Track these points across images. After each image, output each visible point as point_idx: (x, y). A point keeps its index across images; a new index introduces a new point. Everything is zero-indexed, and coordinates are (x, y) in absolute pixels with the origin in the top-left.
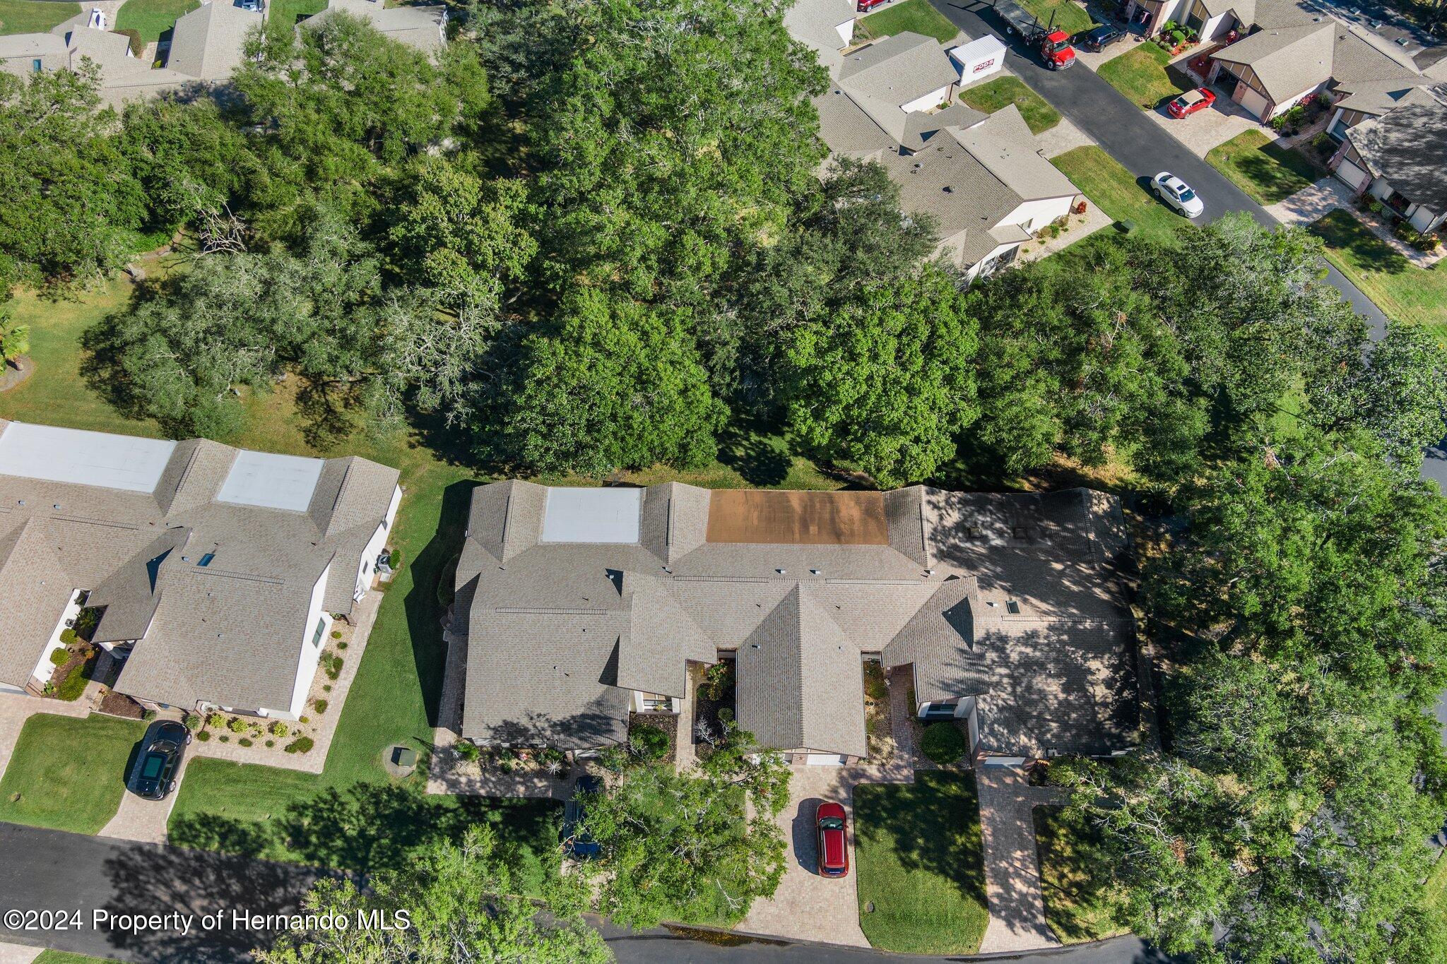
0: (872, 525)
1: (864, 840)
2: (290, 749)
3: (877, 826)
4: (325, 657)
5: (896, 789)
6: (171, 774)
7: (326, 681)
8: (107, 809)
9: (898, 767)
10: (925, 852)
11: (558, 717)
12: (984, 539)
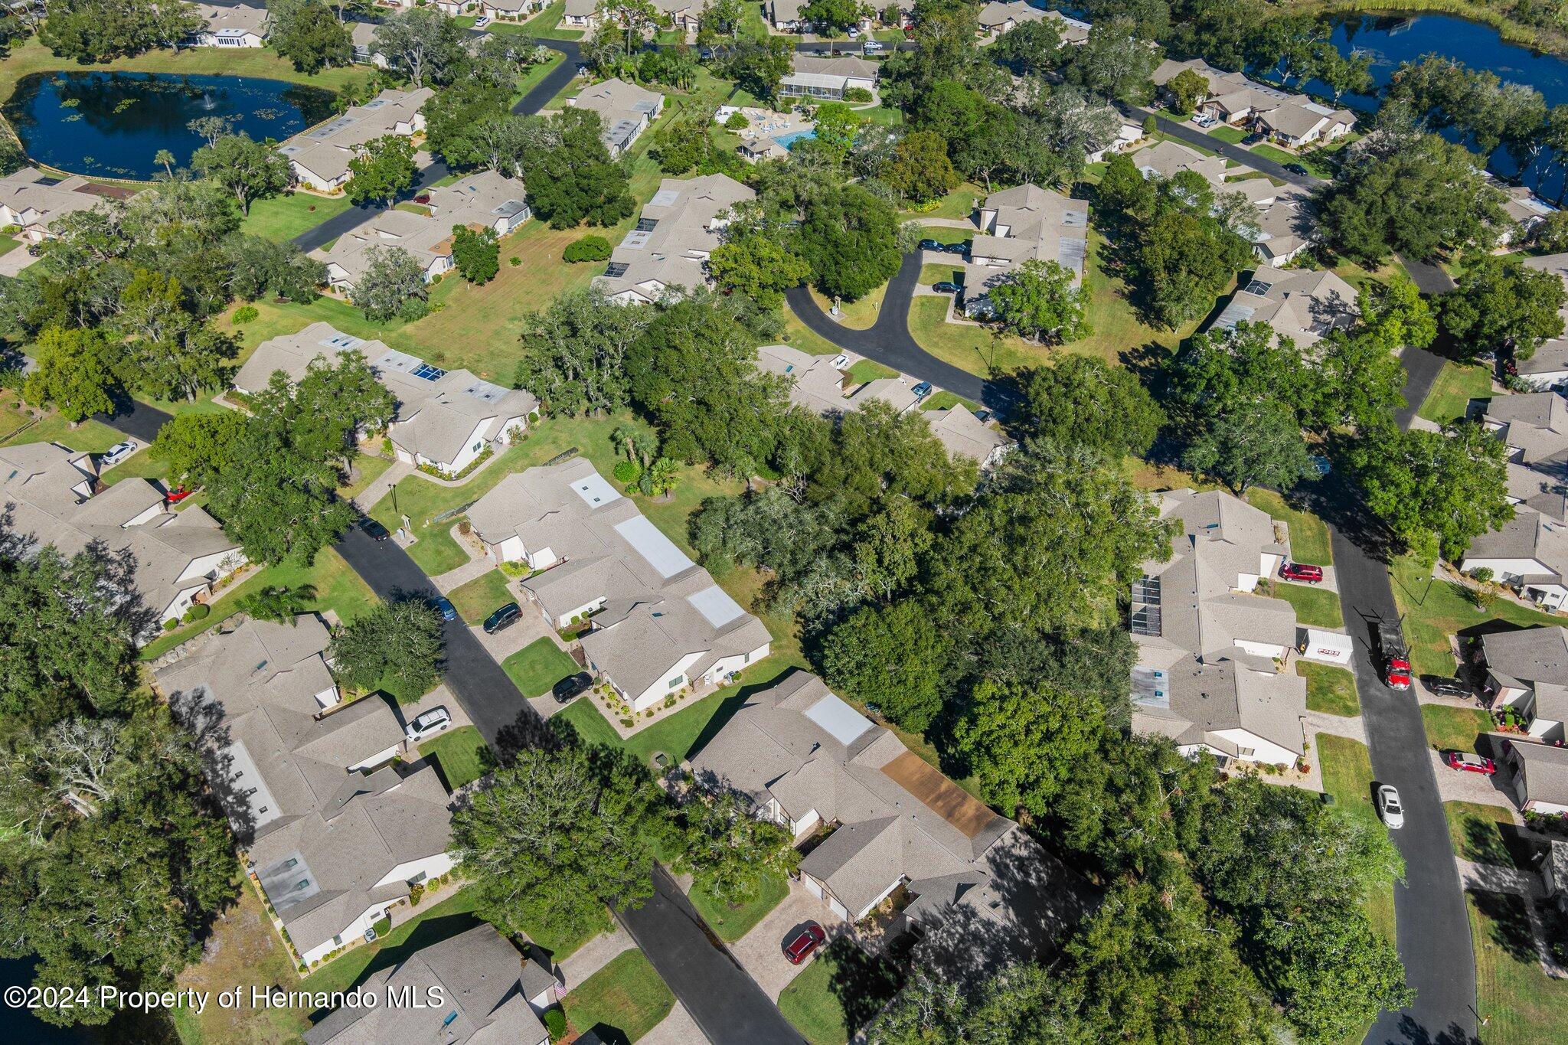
0: (973, 825)
1: (822, 959)
2: (622, 721)
3: (835, 959)
4: (671, 696)
5: (862, 952)
6: (573, 695)
7: (662, 706)
8: (538, 693)
9: (873, 945)
10: (845, 990)
11: (734, 787)
12: (1028, 875)
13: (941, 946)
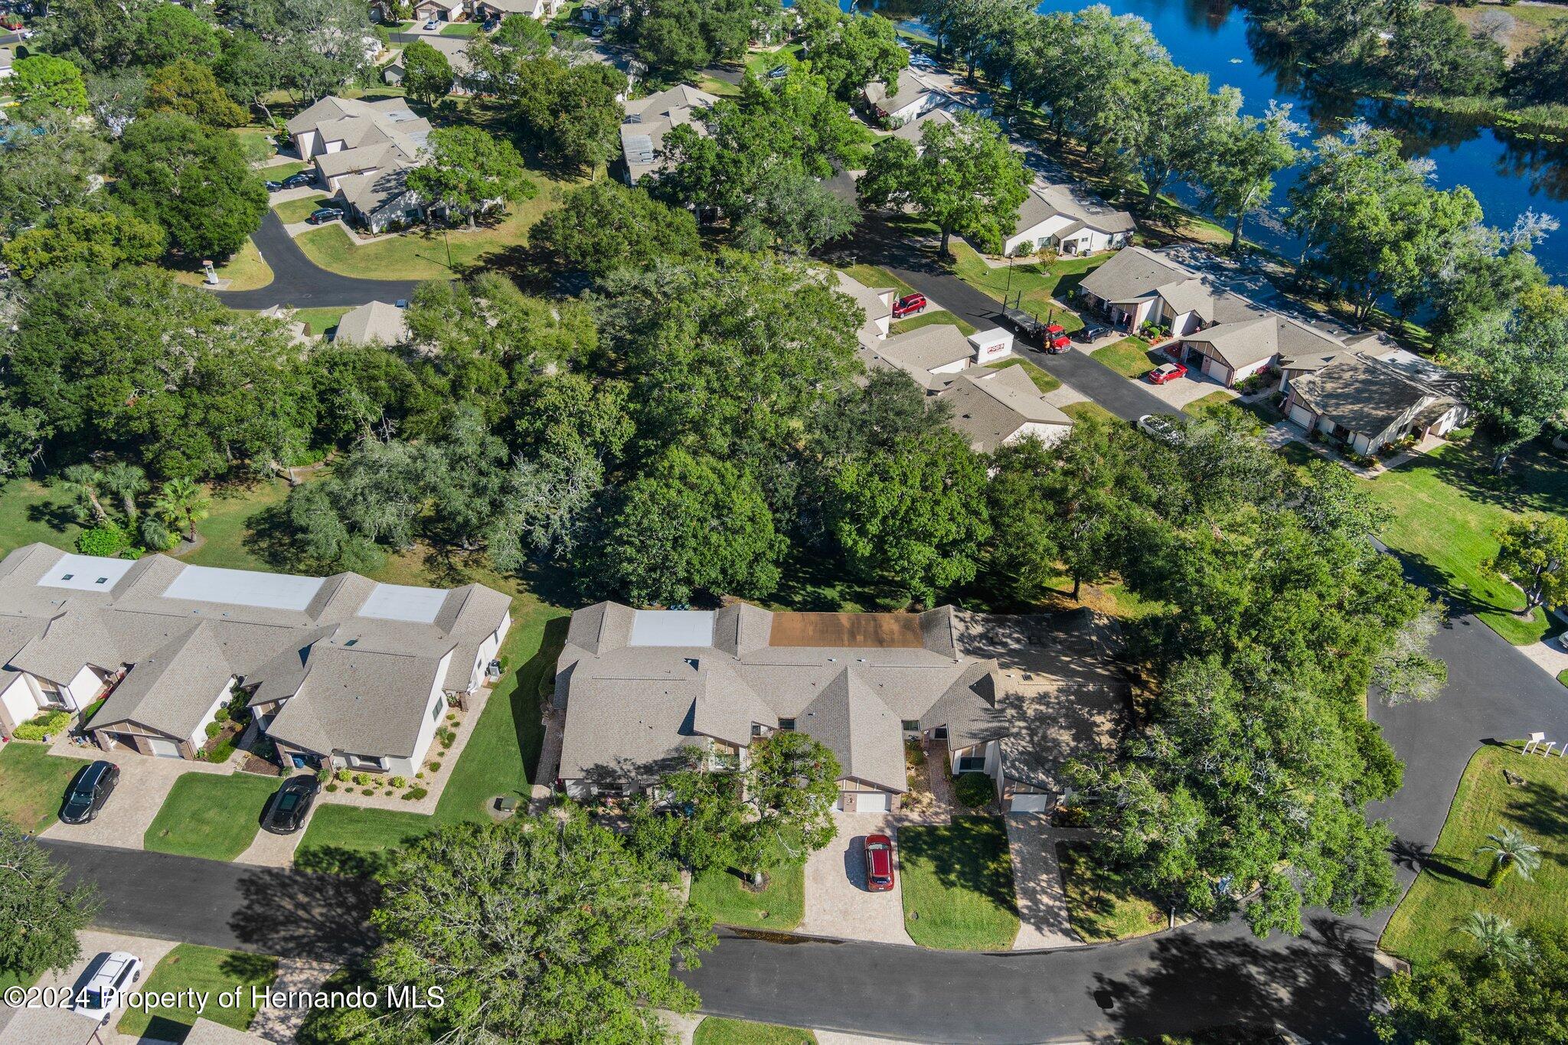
0: (910, 636)
1: (908, 866)
2: (406, 797)
3: (918, 855)
4: (440, 732)
5: (936, 828)
7: (441, 749)
8: (242, 842)
9: (937, 814)
10: (961, 874)
11: (641, 762)
12: (1005, 645)
13: (1021, 753)
